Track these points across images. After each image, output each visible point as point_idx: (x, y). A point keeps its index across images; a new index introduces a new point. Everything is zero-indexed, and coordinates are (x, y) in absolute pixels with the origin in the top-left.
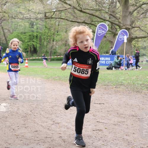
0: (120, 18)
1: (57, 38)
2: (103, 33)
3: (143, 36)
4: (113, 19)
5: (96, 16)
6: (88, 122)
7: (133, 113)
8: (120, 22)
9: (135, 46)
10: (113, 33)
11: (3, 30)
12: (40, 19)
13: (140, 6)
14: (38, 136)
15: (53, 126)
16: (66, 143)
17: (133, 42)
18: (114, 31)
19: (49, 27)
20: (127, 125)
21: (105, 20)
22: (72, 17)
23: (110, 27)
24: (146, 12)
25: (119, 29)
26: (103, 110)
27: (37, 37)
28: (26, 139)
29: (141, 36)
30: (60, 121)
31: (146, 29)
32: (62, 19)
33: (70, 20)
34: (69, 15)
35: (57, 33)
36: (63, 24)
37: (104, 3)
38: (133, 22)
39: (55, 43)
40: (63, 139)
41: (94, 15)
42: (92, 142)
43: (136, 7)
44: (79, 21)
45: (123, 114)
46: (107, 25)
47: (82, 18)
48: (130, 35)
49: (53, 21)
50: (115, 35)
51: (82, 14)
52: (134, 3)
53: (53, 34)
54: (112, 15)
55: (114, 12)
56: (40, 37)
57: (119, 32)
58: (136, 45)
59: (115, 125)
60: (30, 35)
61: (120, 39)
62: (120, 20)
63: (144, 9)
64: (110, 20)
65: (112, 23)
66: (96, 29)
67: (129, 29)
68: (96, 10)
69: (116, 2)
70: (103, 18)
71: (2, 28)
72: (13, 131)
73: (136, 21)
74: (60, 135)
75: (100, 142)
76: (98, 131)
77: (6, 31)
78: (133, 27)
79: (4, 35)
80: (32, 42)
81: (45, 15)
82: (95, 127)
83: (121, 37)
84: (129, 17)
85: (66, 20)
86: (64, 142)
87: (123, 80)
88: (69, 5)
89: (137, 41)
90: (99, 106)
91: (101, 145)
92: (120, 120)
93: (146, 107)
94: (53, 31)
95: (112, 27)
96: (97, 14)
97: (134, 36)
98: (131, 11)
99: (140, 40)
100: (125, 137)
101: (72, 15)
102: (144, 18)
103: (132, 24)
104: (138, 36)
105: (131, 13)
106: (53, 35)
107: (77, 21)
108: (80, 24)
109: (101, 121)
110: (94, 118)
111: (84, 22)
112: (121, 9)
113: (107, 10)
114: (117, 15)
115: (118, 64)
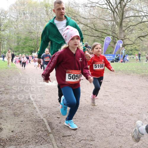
0: (117, 34)
2: (109, 42)
3: (131, 43)
4: (114, 34)
5: (105, 33)
7: (126, 86)
8: (117, 36)
10: (114, 42)
13: (129, 27)
15: (81, 94)
18: (115, 41)
20: (122, 93)
21: (109, 35)
22: (91, 34)
24: (132, 31)
25: (117, 40)
26: (109, 85)
30: (85, 91)
31: (132, 40)
32: (85, 35)
33: (90, 35)
34: (89, 33)
36: (86, 37)
37: (109, 26)
38: (125, 36)
40: (87, 101)
41: (103, 32)
42: (103, 102)
43: (126, 28)
44: (95, 36)
45: (120, 87)
46: (110, 38)
47: (97, 34)
48: (123, 43)
50: (115, 43)
51: (96, 32)
52: (125, 25)
54: (113, 32)
55: (114, 30)
57: (118, 41)
58: (127, 48)
59: (116, 93)
61: (118, 45)
62: (118, 35)
63: (131, 29)
64: (112, 35)
65: (113, 36)
66: (104, 40)
68: (104, 30)
69: (115, 25)
70: (108, 34)
73: (126, 35)
74: (85, 98)
75: (107, 102)
78: (125, 39)
82: (104, 94)
83: (119, 44)
84: (123, 33)
85: (88, 35)
87: (120, 68)
88: (89, 27)
89: (128, 46)
90: (107, 82)
92: (118, 90)
93: (133, 83)
95: (113, 39)
96: (105, 31)
97: (126, 43)
98: (124, 30)
99: (129, 46)
100: (121, 99)
101: (91, 32)
102: (131, 33)
103: (125, 37)
104: (128, 44)
105: (124, 31)
107: (94, 36)
108: (96, 37)
109: (108, 91)
110: (104, 89)
111: (98, 36)
112: (118, 29)
113: (110, 29)
114: (116, 32)
115: (117, 59)
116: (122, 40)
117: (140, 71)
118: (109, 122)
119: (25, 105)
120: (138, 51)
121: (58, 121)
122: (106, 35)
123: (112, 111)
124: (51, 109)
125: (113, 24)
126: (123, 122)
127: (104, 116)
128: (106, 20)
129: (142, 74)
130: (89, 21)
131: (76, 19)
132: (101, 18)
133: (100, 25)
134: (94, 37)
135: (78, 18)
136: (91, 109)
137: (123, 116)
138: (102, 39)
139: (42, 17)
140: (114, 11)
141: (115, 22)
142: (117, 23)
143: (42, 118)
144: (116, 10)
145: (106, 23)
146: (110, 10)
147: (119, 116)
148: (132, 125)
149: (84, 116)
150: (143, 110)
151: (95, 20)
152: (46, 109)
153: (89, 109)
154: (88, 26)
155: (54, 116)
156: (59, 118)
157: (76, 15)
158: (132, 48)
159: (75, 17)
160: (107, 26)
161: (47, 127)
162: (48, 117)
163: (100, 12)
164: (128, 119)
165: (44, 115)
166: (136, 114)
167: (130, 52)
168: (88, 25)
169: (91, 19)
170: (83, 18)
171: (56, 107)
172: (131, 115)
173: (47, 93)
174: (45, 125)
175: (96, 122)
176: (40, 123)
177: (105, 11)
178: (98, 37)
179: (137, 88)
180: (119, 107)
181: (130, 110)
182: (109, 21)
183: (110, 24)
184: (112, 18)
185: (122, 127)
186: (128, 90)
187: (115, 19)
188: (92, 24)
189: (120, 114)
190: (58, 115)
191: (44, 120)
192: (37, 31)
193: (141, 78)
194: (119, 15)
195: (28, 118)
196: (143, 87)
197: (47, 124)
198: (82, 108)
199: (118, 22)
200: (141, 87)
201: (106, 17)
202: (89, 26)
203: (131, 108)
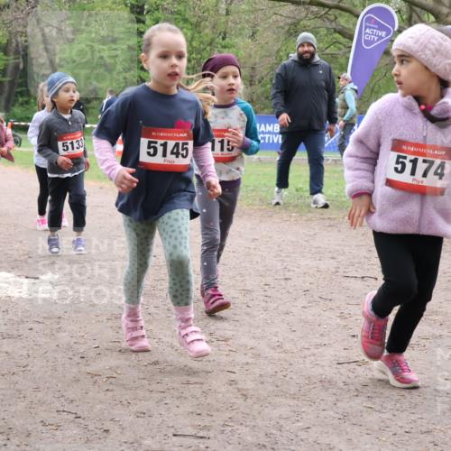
2: (380, 38)
6: (322, 335)
14: (159, 378)
16: (249, 400)
19: (194, 20)
23: (404, 17)
28: (123, 386)
30: (229, 334)
35: (223, 39)
36: (243, 7)
40: (239, 390)
42: (334, 398)
45: (437, 313)
53: (210, 44)
65: (411, 4)
66: (355, 25)
72: (80, 361)
74: (233, 376)
75: (358, 400)
76: (353, 365)
82: (344, 353)
86: (245, 396)
91: (361, 408)
94: (207, 32)
106: (208, 48)
110: (343, 323)
124: (29, 435)
136: (263, 440)
138: (343, 20)
153: (249, 438)
178: (315, 9)
180: (428, 432)
198: (211, 434)
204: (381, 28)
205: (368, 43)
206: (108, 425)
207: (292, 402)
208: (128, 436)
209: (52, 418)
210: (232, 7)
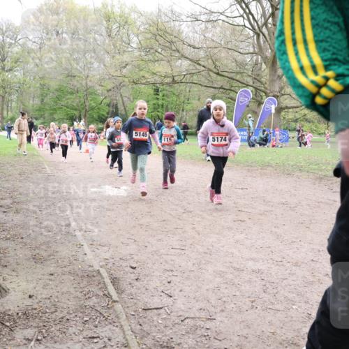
0: (266, 83)
1: (188, 107)
2: (245, 101)
3: (295, 105)
5: (237, 81)
7: (284, 201)
9: (284, 118)
10: (257, 101)
11: (122, 98)
12: (167, 84)
14: (166, 226)
15: (184, 215)
17: (283, 113)
18: (259, 99)
19: (177, 94)
20: (276, 215)
21: (247, 85)
22: (206, 81)
23: (254, 93)
25: (264, 97)
26: (246, 197)
27: (163, 105)
28: (152, 229)
29: (291, 105)
30: (192, 210)
32: (194, 83)
33: (205, 84)
34: (203, 79)
35: (188, 100)
36: (196, 89)
37: (246, 64)
38: (282, 88)
39: (184, 113)
40: (196, 231)
41: (234, 79)
44: (216, 86)
45: (270, 202)
46: (250, 91)
47: (219, 83)
48: (278, 104)
49: (182, 87)
50: (260, 103)
51: (219, 78)
54: (257, 79)
55: (258, 75)
56: (167, 106)
57: (266, 100)
58: (286, 116)
59: (261, 215)
60: (154, 104)
61: (267, 109)
62: (266, 86)
64: (254, 85)
65: (256, 89)
66: (236, 96)
67: (278, 96)
68: (237, 73)
69: (261, 64)
70: (245, 82)
71: (121, 95)
72: (136, 219)
75: (242, 235)
76: (240, 222)
77: (125, 99)
78: (283, 95)
79: (123, 104)
80: (157, 113)
81: (173, 80)
82: (236, 217)
83: (268, 106)
84: (278, 81)
85: (200, 84)
86: (199, 234)
87: (271, 159)
88: (204, 66)
89: (288, 112)
90: (240, 191)
92: (267, 208)
93: (299, 193)
94: (182, 98)
95: (256, 94)
96: (238, 77)
97: (283, 105)
98: (280, 74)
99: (291, 110)
100: (274, 229)
101: (206, 79)
103: (281, 91)
104: (289, 106)
105: (280, 77)
106: (182, 104)
107: (213, 86)
108: (217, 90)
109: (243, 210)
111: (221, 88)
112: (267, 71)
113: (250, 73)
114: (262, 79)
115: (264, 141)
116: (276, 97)
117: (314, 167)
118: (247, 279)
119: (58, 238)
120: (309, 122)
121: (133, 275)
122: (240, 85)
123: (254, 255)
124: (117, 247)
125: (257, 60)
126: (277, 281)
127: (235, 265)
128: (241, 51)
129: (320, 173)
130: (202, 53)
131: (174, 48)
132: (229, 47)
133: (227, 62)
134: (213, 89)
135: (180, 45)
136: (207, 251)
137: (277, 267)
138: (232, 94)
139: (98, 42)
140: (259, 32)
141: (260, 57)
142: (265, 59)
143: (96, 267)
144: (264, 30)
145: (240, 58)
146: (250, 29)
147: (269, 265)
148: (298, 287)
149: (190, 264)
150: (321, 253)
151: (216, 51)
152: (106, 248)
153: (201, 250)
154: (199, 64)
155: (124, 264)
156: (134, 268)
157: (174, 40)
158: (298, 116)
159: (171, 42)
160: (242, 65)
161: (109, 287)
162: (110, 265)
163: (228, 33)
164: (289, 274)
165: (100, 261)
166: (306, 262)
167: (293, 125)
168: (200, 62)
169: (208, 48)
170: (190, 46)
171: (128, 245)
172: (296, 265)
173: (108, 213)
174: (104, 283)
175: (218, 280)
176: (94, 279)
177: (238, 31)
178: (222, 90)
179: (309, 205)
180: (269, 247)
181: (294, 252)
182: (247, 54)
183: (248, 60)
184: (254, 47)
185: (275, 291)
186: (289, 208)
187: (261, 51)
188: (210, 61)
189: (271, 261)
190: (132, 261)
191: (101, 272)
192: (86, 72)
193: (317, 182)
194: (270, 42)
195: (65, 267)
196: (321, 202)
197: (108, 281)
198: (186, 248)
199: (266, 57)
200: (317, 204)
201: (242, 45)
202: (202, 63)
203: (296, 250)
204: (246, 97)
205: (241, 102)
206: (147, 244)
207: (217, 236)
208: (155, 249)
209: (126, 241)
210: (191, 90)
